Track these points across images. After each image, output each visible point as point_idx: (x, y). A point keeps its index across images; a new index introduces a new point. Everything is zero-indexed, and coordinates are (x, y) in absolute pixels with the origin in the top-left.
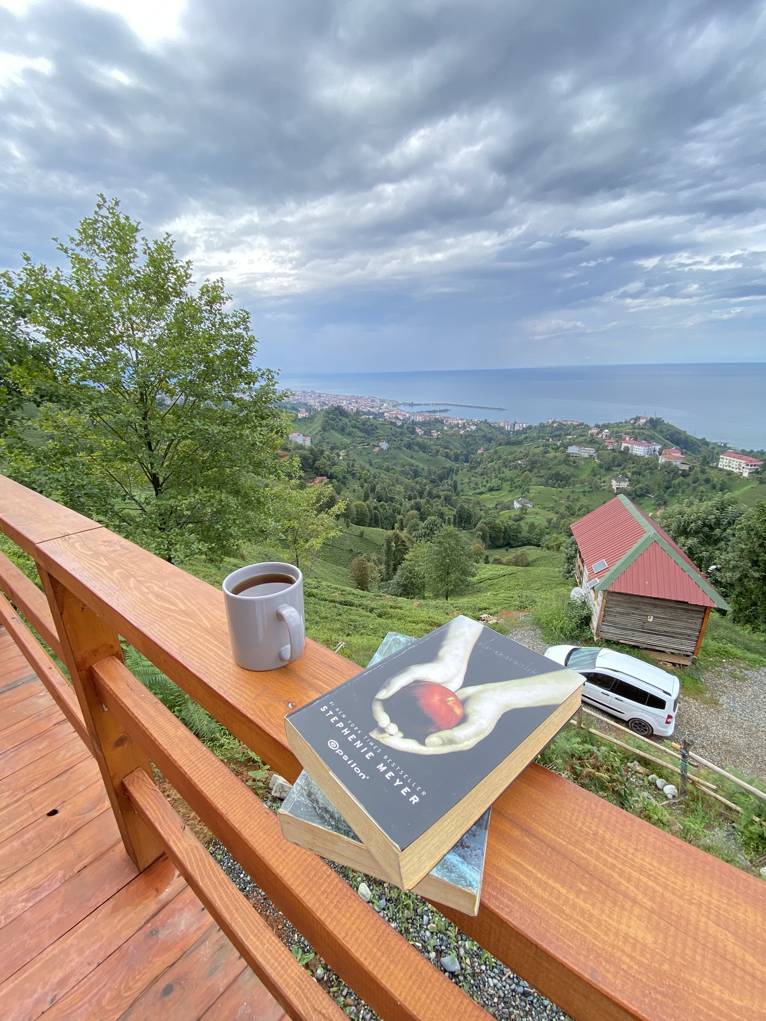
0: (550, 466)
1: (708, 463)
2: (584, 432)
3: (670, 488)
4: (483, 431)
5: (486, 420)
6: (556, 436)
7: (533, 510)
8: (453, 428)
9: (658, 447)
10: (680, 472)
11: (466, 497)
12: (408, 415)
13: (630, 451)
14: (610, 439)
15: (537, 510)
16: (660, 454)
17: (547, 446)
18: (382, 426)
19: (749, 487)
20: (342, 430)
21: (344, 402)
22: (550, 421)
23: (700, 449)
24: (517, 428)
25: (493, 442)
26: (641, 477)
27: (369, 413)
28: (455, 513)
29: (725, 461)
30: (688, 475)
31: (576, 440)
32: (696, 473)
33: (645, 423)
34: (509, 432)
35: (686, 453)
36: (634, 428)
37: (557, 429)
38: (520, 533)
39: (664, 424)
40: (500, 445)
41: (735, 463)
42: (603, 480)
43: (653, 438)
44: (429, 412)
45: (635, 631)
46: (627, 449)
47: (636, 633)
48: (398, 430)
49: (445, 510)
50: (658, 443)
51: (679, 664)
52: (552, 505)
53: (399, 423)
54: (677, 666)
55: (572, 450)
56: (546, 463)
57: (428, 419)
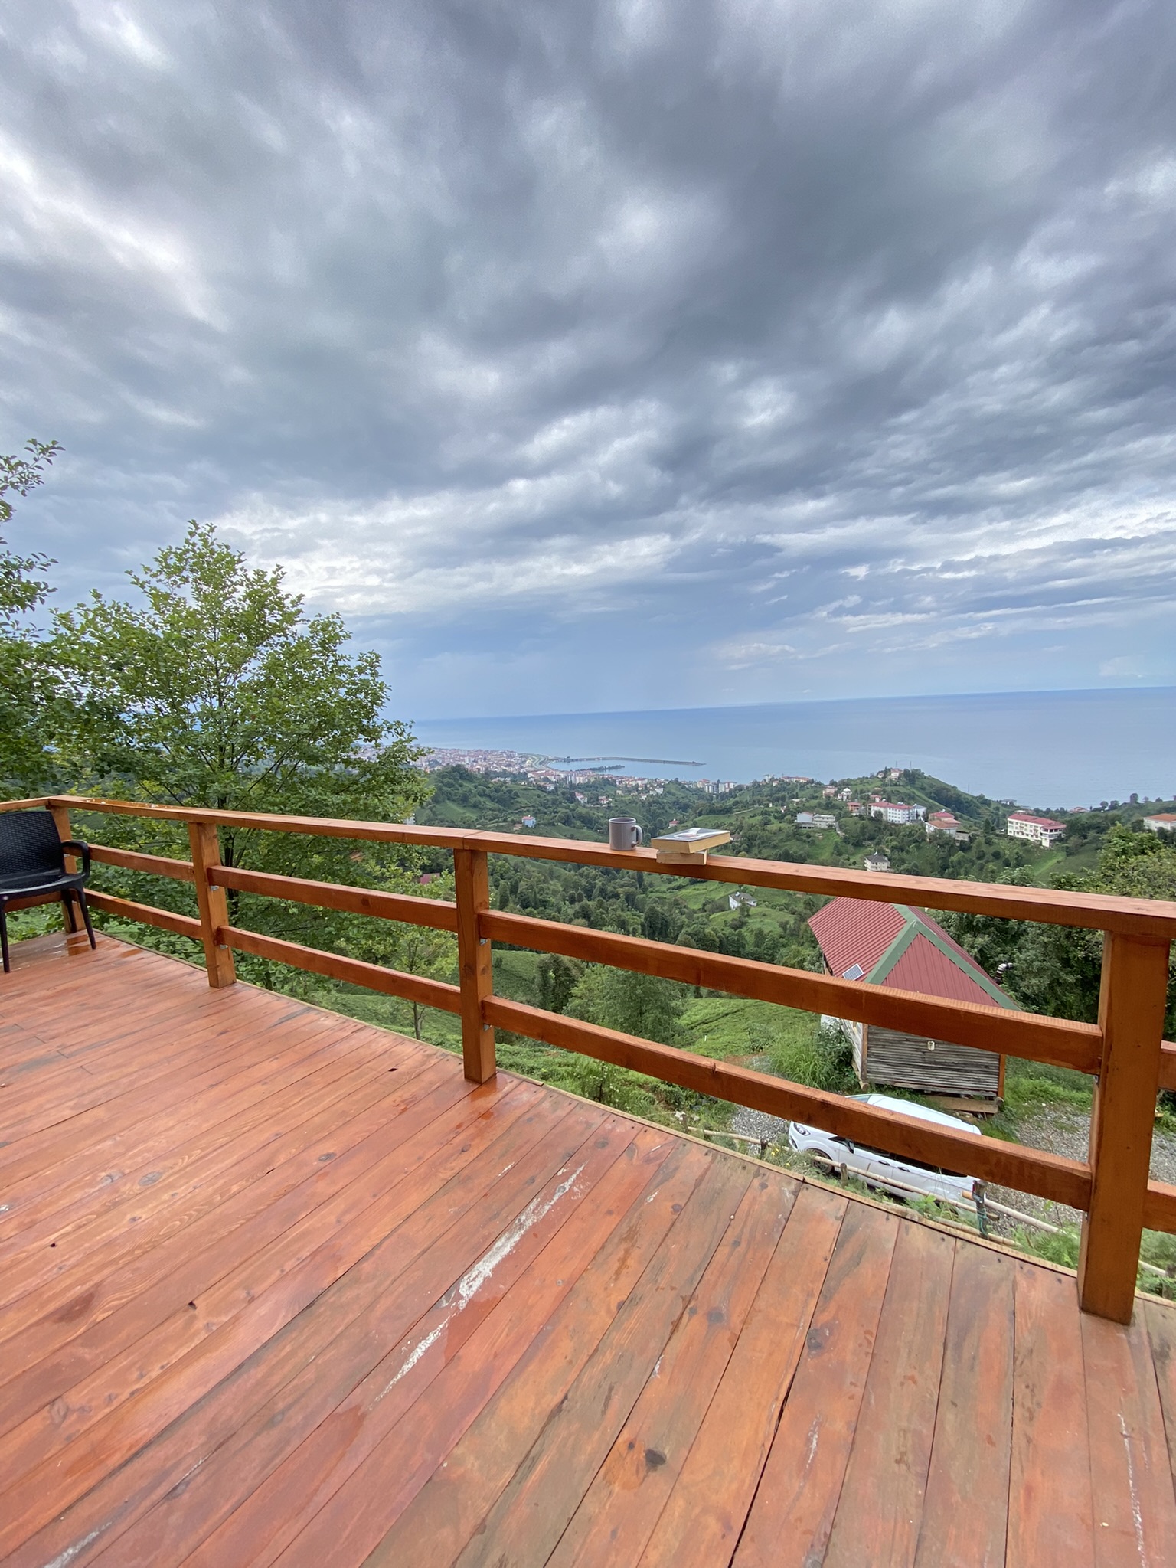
0: (775, 843)
1: (993, 829)
2: (816, 792)
3: (948, 867)
4: (674, 795)
5: (676, 780)
6: (778, 799)
7: (759, 909)
8: (630, 792)
9: (921, 811)
10: (958, 844)
11: (658, 894)
12: (562, 775)
13: (884, 818)
14: (853, 801)
15: (763, 909)
16: (926, 820)
17: (765, 813)
18: (525, 792)
19: (1055, 861)
20: (464, 800)
21: (467, 759)
22: (768, 779)
23: (980, 811)
24: (721, 789)
25: (690, 810)
26: (904, 855)
27: (504, 774)
28: (642, 920)
29: (1014, 825)
30: (970, 848)
31: (807, 804)
32: (979, 845)
33: (899, 778)
34: (711, 795)
35: (961, 817)
36: (884, 785)
37: (778, 790)
38: (743, 946)
39: (925, 777)
40: (700, 814)
41: (1028, 828)
42: (852, 861)
43: (913, 798)
44: (594, 770)
45: (914, 1066)
46: (879, 814)
47: (916, 1070)
48: (549, 797)
49: (627, 915)
50: (922, 804)
51: (982, 1114)
52: (784, 901)
53: (551, 788)
54: (980, 1116)
55: (803, 818)
56: (769, 839)
57: (592, 780)
